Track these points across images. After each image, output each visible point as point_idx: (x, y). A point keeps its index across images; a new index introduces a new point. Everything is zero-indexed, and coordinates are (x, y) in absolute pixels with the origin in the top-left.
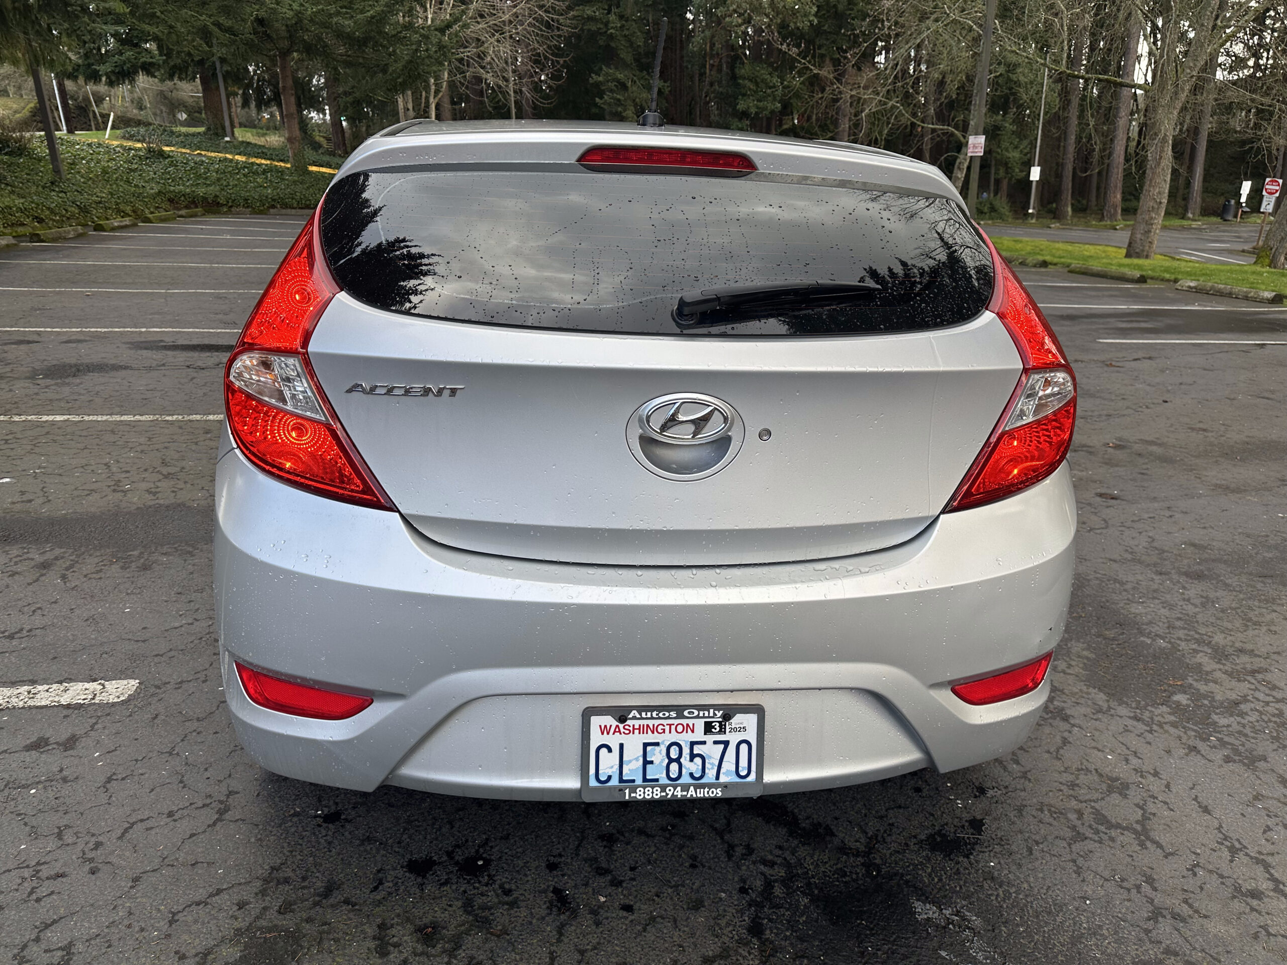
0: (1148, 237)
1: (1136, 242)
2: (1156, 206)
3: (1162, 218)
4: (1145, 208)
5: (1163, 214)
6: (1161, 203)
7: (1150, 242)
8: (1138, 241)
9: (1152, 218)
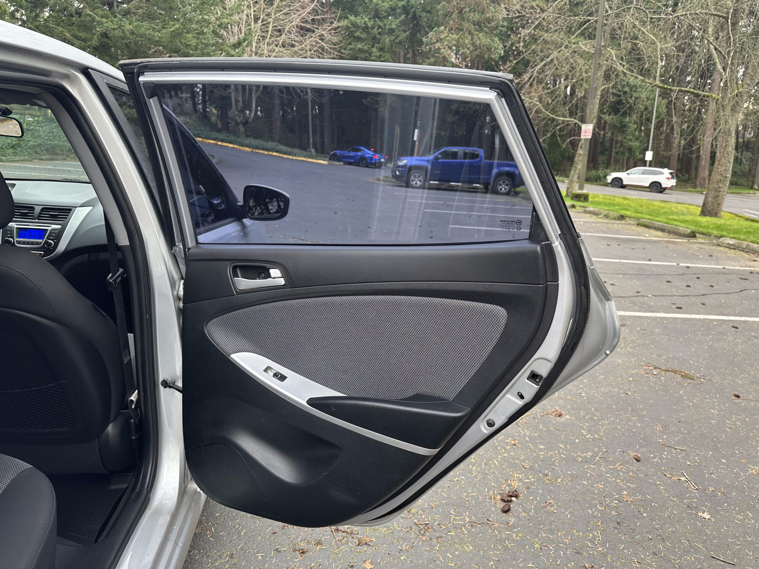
0: (717, 200)
1: (708, 203)
2: (723, 179)
3: (727, 187)
4: (715, 180)
5: (728, 185)
6: (726, 177)
7: (719, 204)
8: (710, 203)
9: (720, 187)
